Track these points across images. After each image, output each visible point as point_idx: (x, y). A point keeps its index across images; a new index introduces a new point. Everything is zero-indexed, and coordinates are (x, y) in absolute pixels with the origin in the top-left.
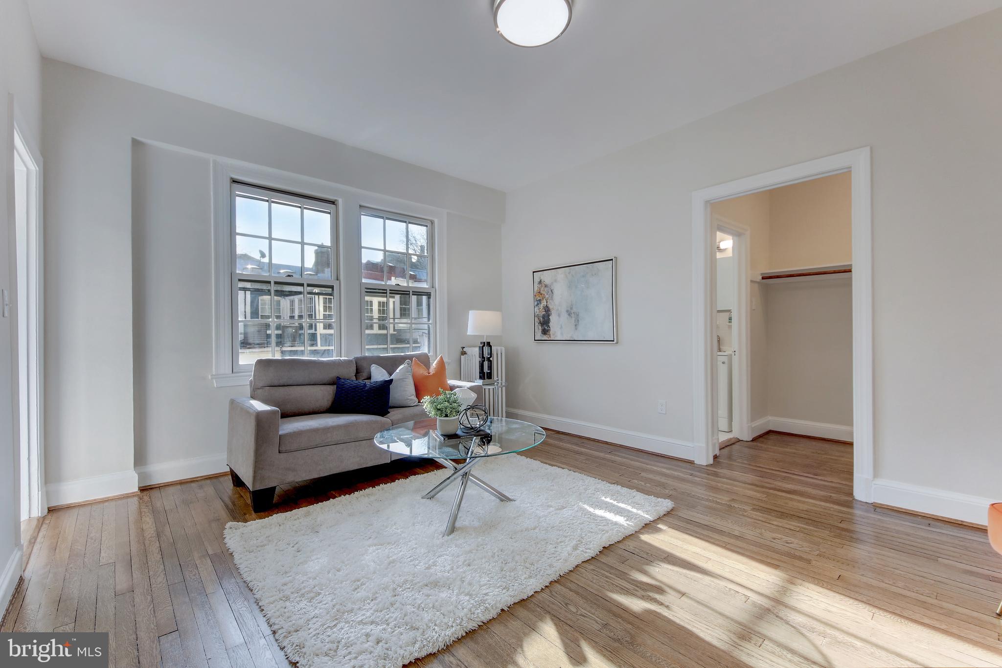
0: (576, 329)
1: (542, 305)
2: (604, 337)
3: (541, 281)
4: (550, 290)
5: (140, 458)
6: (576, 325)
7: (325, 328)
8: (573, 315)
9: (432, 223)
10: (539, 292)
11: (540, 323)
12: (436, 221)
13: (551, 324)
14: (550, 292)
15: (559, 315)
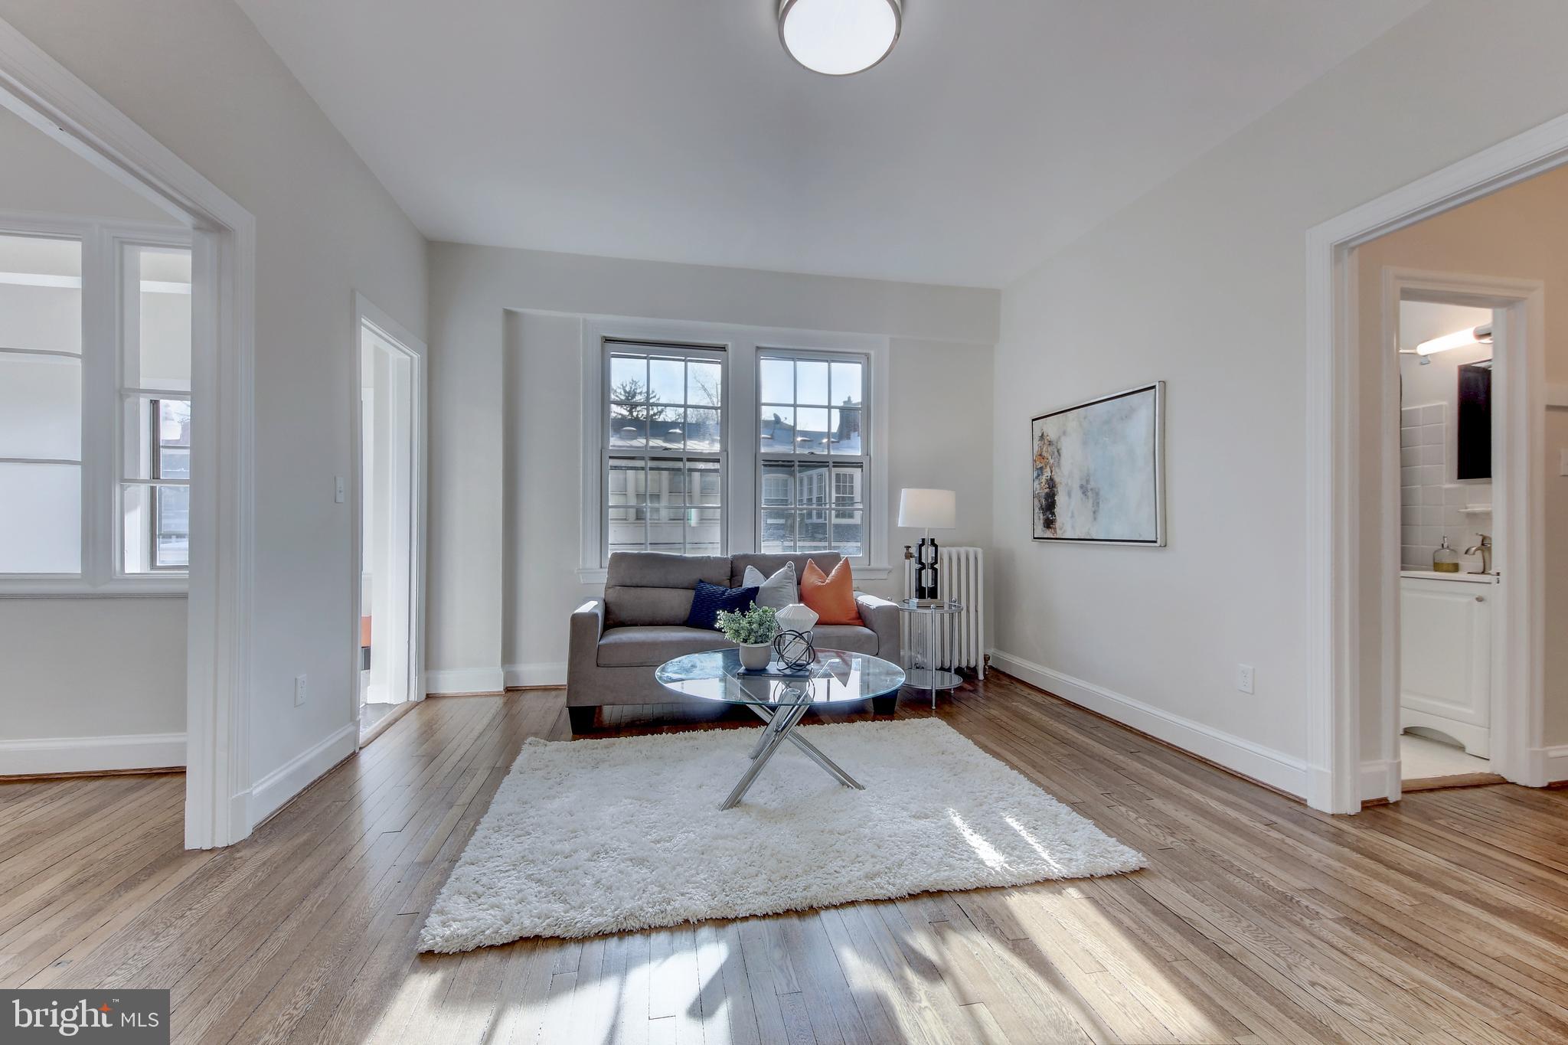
0: (1095, 519)
1: (1044, 477)
2: (1140, 536)
3: (1043, 435)
4: (1056, 451)
5: (509, 654)
6: (1094, 512)
7: (837, 516)
8: (1090, 494)
9: (868, 356)
10: (1040, 455)
11: (1041, 508)
12: (872, 353)
13: (1057, 510)
14: (1056, 453)
15: (1069, 495)
